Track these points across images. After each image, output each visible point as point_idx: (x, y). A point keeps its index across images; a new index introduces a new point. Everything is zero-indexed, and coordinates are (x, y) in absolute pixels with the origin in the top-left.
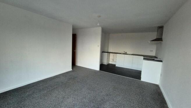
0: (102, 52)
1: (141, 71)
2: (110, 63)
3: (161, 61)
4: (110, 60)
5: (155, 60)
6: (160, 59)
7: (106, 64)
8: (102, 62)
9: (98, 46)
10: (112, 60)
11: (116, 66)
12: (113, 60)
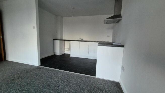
0: (54, 40)
1: (96, 60)
2: (66, 52)
3: (123, 46)
4: (66, 49)
5: (114, 45)
6: (120, 43)
7: (59, 54)
8: (54, 53)
9: (34, 28)
10: (67, 49)
11: (71, 56)
12: (69, 49)
